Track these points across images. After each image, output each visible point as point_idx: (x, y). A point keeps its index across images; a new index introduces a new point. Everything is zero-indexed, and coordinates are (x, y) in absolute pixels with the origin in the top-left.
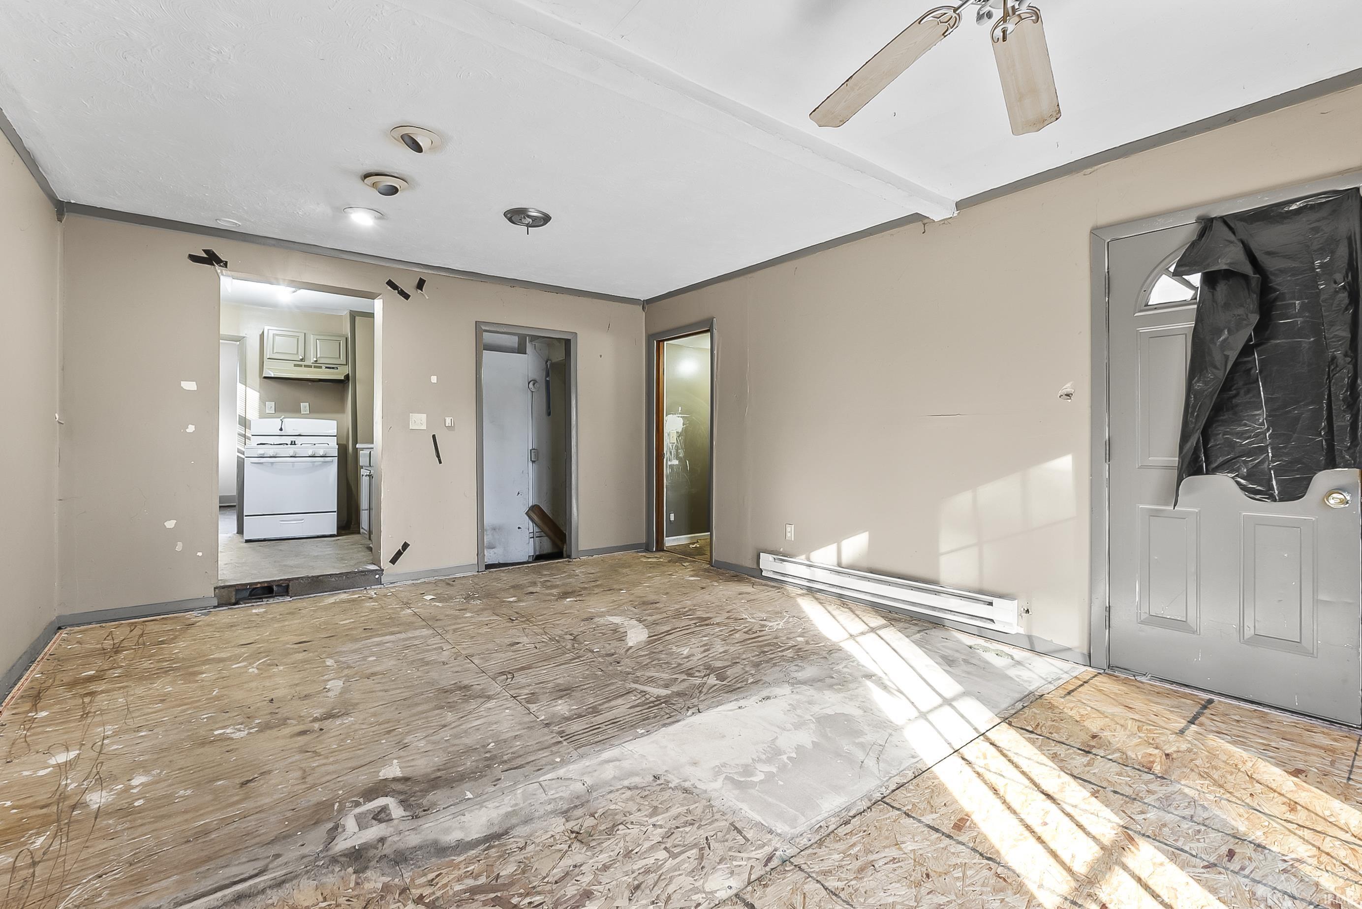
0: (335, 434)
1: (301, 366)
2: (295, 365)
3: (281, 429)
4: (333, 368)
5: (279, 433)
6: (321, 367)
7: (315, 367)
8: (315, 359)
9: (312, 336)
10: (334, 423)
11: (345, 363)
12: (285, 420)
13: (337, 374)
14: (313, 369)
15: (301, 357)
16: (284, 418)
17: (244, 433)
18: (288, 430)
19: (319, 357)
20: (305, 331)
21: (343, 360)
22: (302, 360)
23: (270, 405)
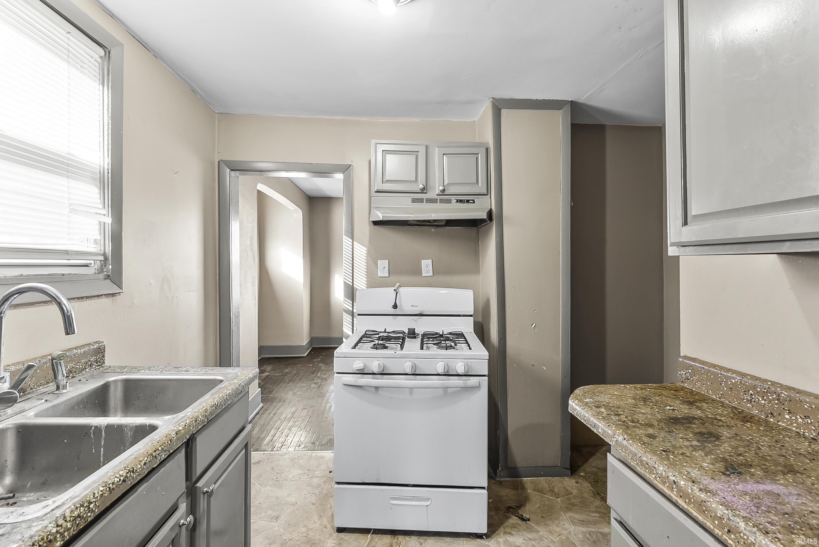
0: (472, 313)
1: (421, 201)
2: (414, 201)
3: (395, 306)
4: (468, 201)
5: (393, 311)
6: (449, 201)
7: (442, 201)
8: (441, 188)
9: (437, 148)
10: (469, 294)
11: (484, 191)
12: (402, 290)
13: (478, 210)
14: (439, 205)
15: (421, 186)
16: (400, 286)
17: (351, 309)
18: (406, 307)
19: (449, 184)
20: (426, 143)
21: (481, 187)
22: (423, 190)
23: (383, 265)
